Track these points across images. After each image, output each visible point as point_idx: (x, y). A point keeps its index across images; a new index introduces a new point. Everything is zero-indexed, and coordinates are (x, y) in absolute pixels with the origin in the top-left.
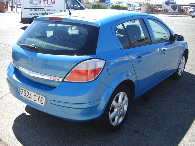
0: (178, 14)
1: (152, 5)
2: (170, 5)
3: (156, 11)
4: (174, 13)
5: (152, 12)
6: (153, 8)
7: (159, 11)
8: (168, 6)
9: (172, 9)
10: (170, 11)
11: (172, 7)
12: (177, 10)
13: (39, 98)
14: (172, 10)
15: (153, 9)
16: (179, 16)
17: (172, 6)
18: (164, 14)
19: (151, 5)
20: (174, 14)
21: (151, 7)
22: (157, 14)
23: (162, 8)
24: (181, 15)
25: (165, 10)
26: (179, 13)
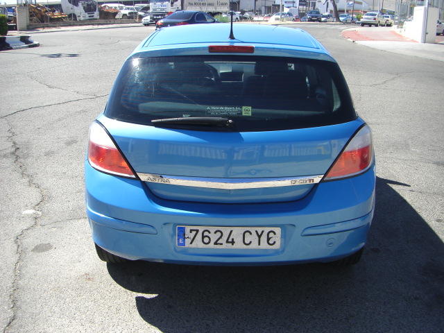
0: (101, 22)
1: (39, 6)
2: (80, 4)
3: (52, 20)
4: (91, 21)
5: (42, 24)
6: (43, 14)
7: (58, 19)
8: (75, 7)
9: (86, 12)
10: (82, 18)
11: (84, 8)
12: (96, 14)
13: (259, 237)
14: (87, 16)
15: (42, 16)
16: (105, 26)
17: (85, 5)
18: (70, 25)
19: (36, 8)
20: (93, 25)
21: (36, 11)
22: (55, 27)
23: (62, 11)
24: (107, 24)
25: (70, 16)
26: (103, 21)
